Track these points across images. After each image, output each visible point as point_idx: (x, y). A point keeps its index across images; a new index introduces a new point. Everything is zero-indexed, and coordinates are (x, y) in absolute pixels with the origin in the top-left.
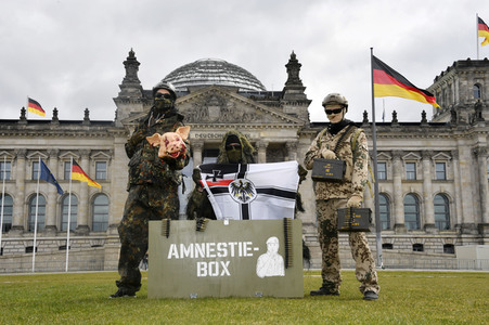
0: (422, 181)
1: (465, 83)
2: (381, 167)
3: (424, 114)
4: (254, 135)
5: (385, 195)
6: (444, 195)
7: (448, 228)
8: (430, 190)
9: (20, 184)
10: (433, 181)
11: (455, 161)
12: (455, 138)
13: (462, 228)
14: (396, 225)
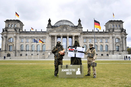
0: (103, 43)
1: (111, 25)
2: (96, 40)
3: (104, 30)
4: (72, 34)
5: (96, 45)
6: (107, 45)
7: (107, 51)
8: (104, 44)
9: (30, 43)
10: (105, 43)
11: (109, 39)
12: (109, 35)
13: (110, 51)
14: (98, 51)
